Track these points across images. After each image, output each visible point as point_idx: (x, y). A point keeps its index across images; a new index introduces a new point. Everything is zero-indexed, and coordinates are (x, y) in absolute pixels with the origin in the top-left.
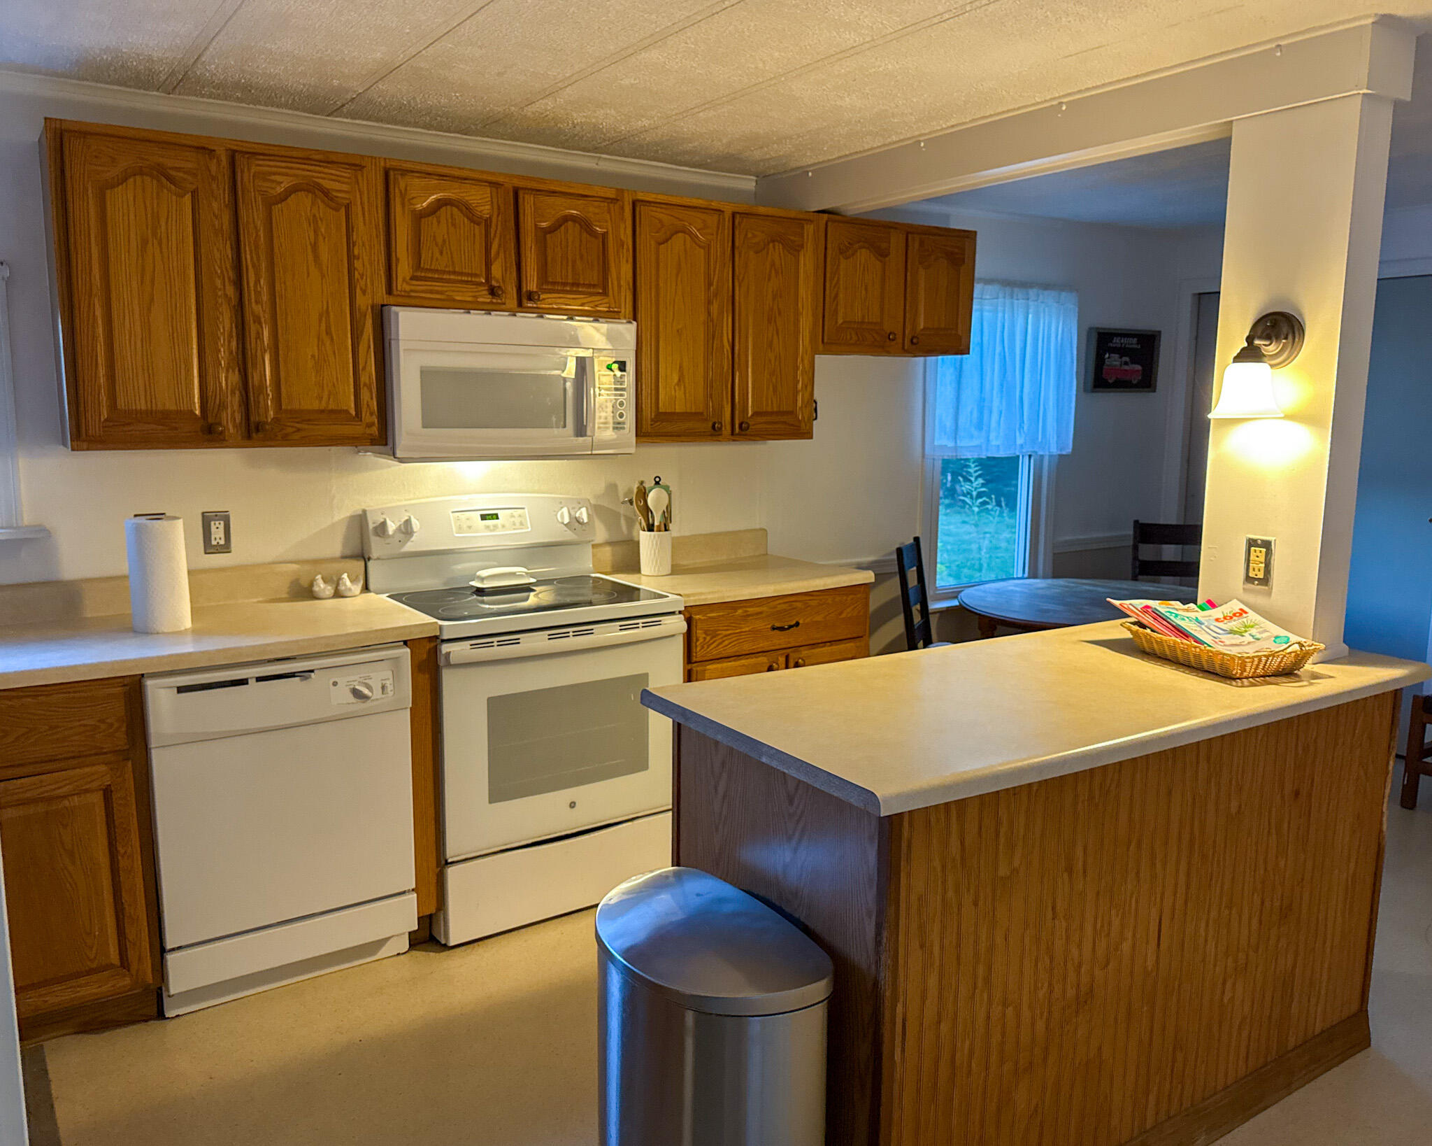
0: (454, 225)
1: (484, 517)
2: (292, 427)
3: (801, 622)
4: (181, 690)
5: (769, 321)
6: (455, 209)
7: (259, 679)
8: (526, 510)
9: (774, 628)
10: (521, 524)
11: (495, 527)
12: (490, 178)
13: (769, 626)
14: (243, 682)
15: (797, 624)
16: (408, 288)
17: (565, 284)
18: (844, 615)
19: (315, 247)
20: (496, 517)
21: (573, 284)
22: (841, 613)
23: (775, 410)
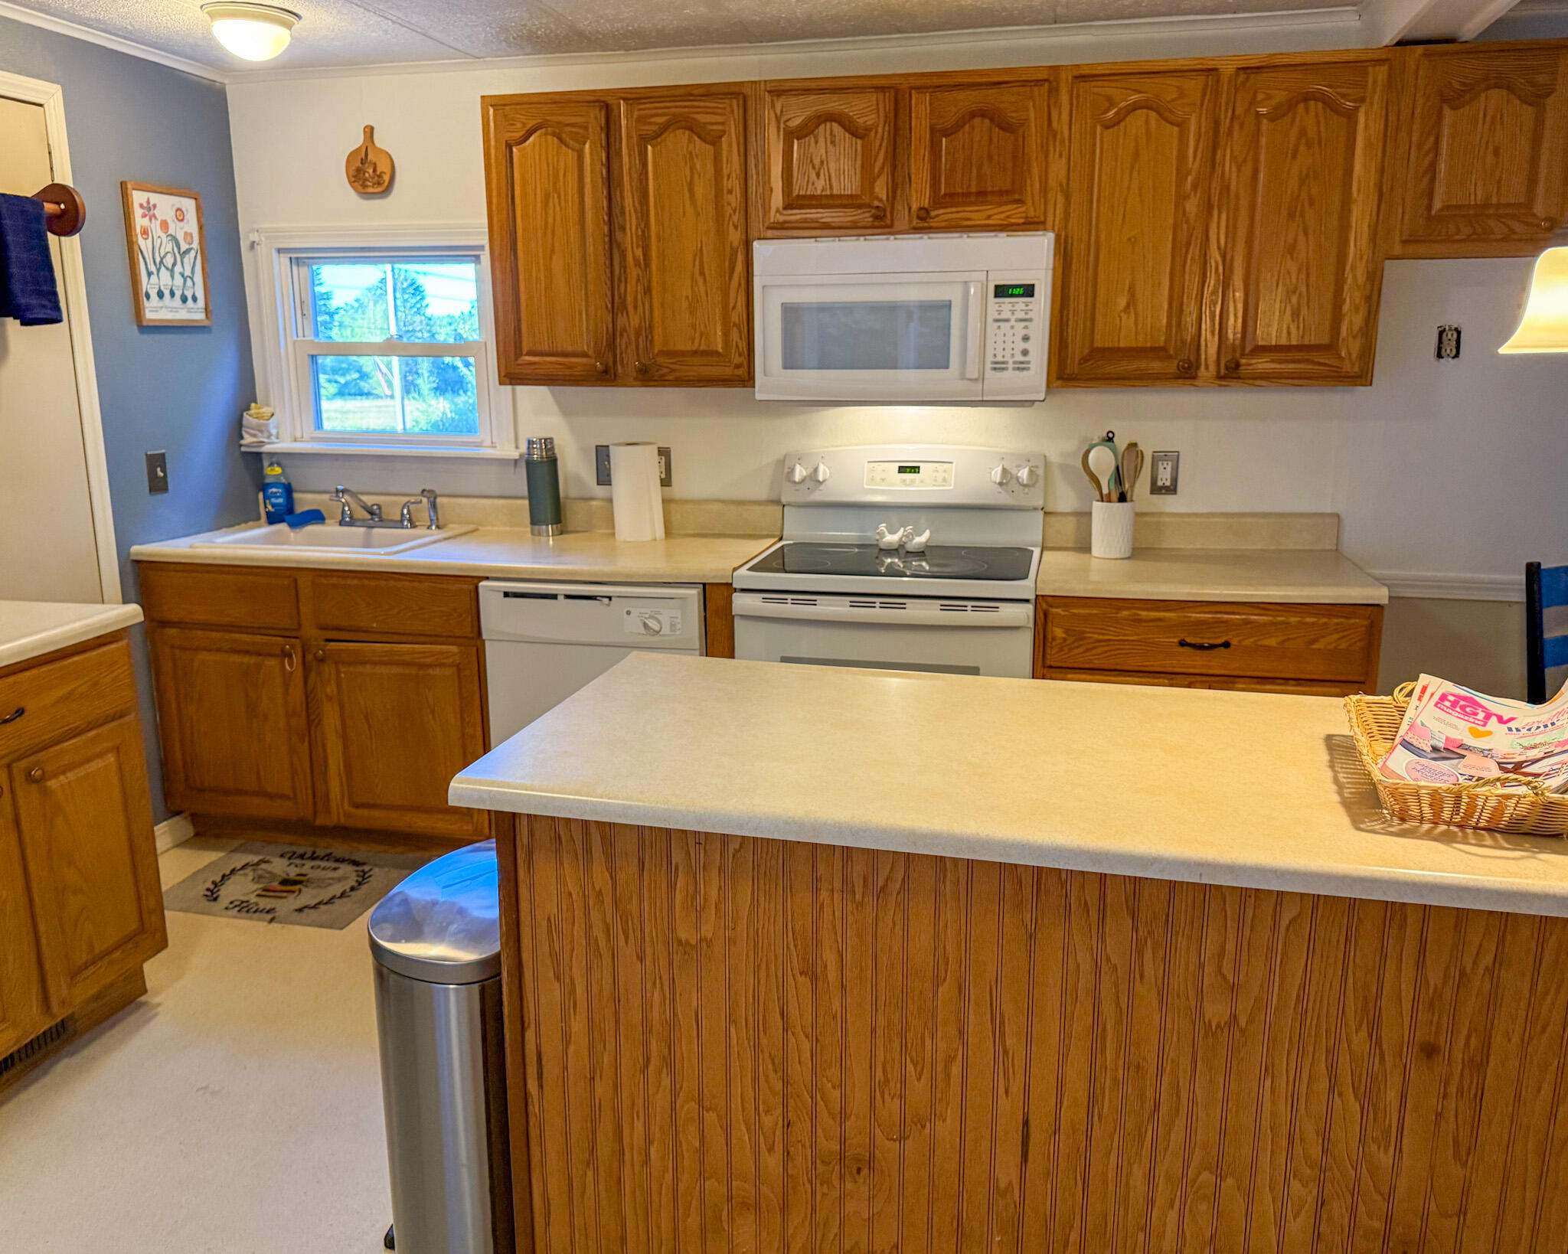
0: (833, 143)
1: (902, 470)
2: (667, 367)
3: (1234, 642)
4: (506, 595)
5: (1291, 215)
6: (835, 125)
7: (568, 597)
8: (954, 464)
9: (1183, 643)
10: (944, 480)
11: (913, 481)
12: (875, 82)
13: (1176, 640)
14: (554, 597)
15: (1227, 645)
16: (781, 218)
17: (969, 194)
18: (1316, 646)
19: (691, 185)
20: (915, 469)
21: (979, 194)
22: (1314, 641)
23: (1294, 342)
